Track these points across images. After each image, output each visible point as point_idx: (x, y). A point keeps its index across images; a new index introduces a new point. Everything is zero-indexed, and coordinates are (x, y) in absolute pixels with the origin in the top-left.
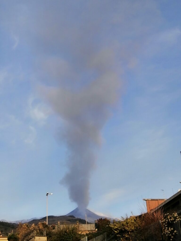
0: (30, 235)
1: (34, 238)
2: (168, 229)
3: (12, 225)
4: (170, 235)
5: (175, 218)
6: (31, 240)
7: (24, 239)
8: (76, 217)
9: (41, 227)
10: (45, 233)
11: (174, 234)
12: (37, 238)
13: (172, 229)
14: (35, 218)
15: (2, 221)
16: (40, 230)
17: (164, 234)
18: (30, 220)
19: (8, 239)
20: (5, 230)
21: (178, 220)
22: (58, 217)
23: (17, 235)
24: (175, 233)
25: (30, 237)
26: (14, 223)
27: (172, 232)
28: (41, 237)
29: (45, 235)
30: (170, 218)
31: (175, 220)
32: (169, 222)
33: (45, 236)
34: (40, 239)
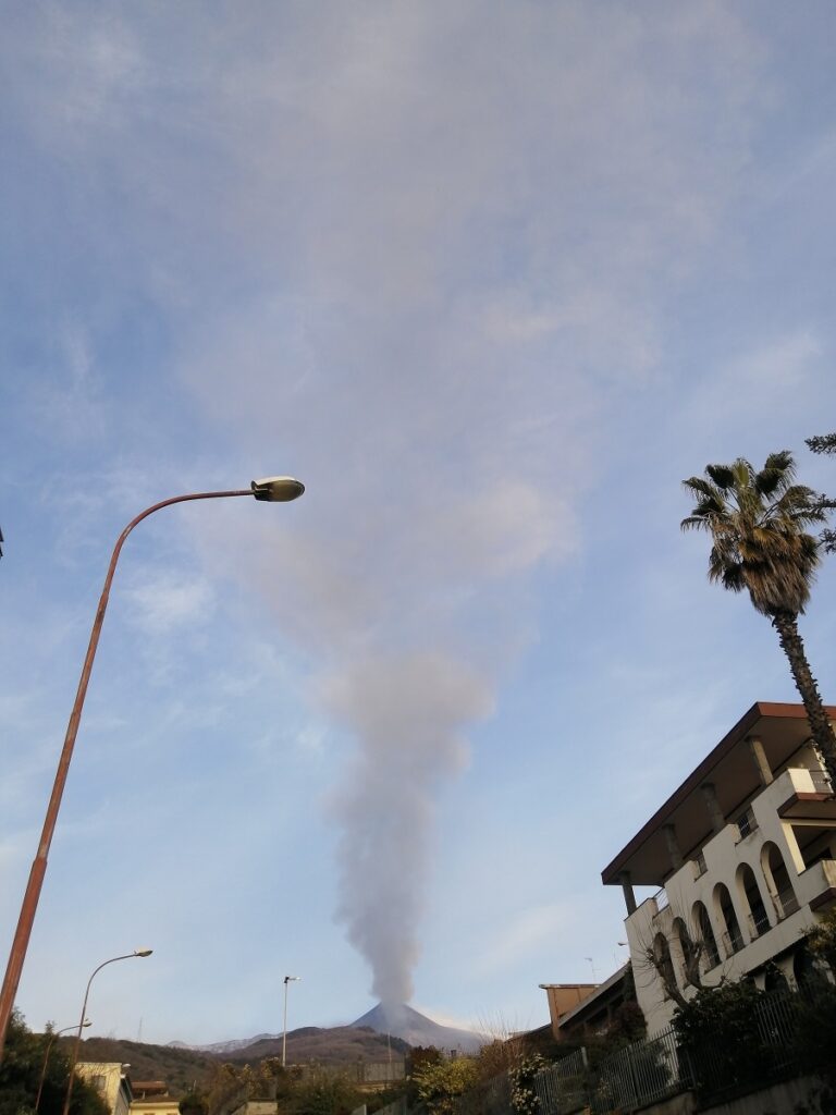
0: (236, 1096)
1: (246, 1107)
2: (522, 1093)
3: (201, 1058)
4: (525, 1108)
5: (537, 1065)
6: (238, 1111)
7: (219, 1109)
8: (380, 1031)
9: (266, 1073)
10: (273, 1091)
11: (533, 1105)
12: (252, 1106)
13: (530, 1092)
14: (266, 1034)
15: (172, 1046)
16: (262, 1082)
17: (514, 1105)
18: (250, 1040)
19: (182, 1110)
20: (182, 1073)
21: (543, 1069)
22: (329, 1031)
23: (203, 1098)
24: (536, 1103)
25: (234, 1102)
26: (207, 1052)
27: (529, 1099)
28: (261, 1105)
29: (274, 1096)
30: (527, 1066)
31: (536, 1071)
32: (523, 1075)
33: (272, 1101)
34: (259, 1108)
